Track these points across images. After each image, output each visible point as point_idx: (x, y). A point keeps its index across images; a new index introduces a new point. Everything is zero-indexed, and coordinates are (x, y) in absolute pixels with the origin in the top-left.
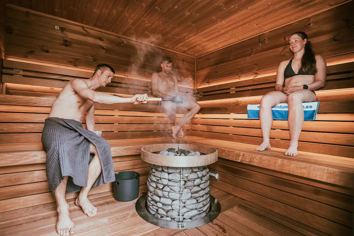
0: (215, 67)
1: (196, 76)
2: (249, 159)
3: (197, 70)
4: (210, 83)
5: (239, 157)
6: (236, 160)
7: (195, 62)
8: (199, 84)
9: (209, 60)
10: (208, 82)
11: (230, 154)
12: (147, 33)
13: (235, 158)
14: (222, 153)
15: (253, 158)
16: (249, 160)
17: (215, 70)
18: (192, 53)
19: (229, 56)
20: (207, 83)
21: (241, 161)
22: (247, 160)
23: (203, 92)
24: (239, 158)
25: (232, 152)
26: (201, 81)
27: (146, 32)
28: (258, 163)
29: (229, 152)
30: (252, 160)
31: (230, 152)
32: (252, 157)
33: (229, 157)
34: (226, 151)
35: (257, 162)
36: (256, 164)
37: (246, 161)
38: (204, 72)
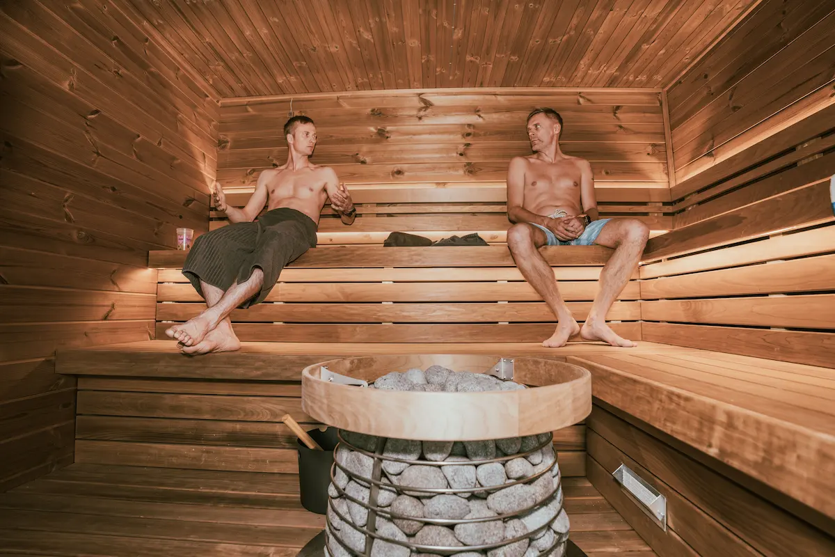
0: (729, 93)
1: (670, 146)
2: (756, 447)
3: (672, 128)
4: (716, 154)
5: (712, 429)
6: (701, 442)
7: (661, 104)
8: (683, 170)
9: (706, 76)
10: (710, 155)
11: (674, 411)
12: (472, 59)
13: (693, 434)
14: (649, 402)
15: (782, 450)
16: (762, 454)
17: (731, 102)
18: (643, 78)
19: (779, 25)
20: (705, 158)
21: (722, 451)
22: (751, 455)
23: (699, 192)
24: (710, 436)
25: (682, 403)
26: (687, 157)
27: (469, 58)
28: (813, 490)
29: (671, 400)
30: (777, 461)
31: (675, 398)
32: (775, 440)
33: (675, 427)
34: (662, 393)
35: (809, 480)
36: (802, 489)
37: (745, 461)
38: (695, 126)
